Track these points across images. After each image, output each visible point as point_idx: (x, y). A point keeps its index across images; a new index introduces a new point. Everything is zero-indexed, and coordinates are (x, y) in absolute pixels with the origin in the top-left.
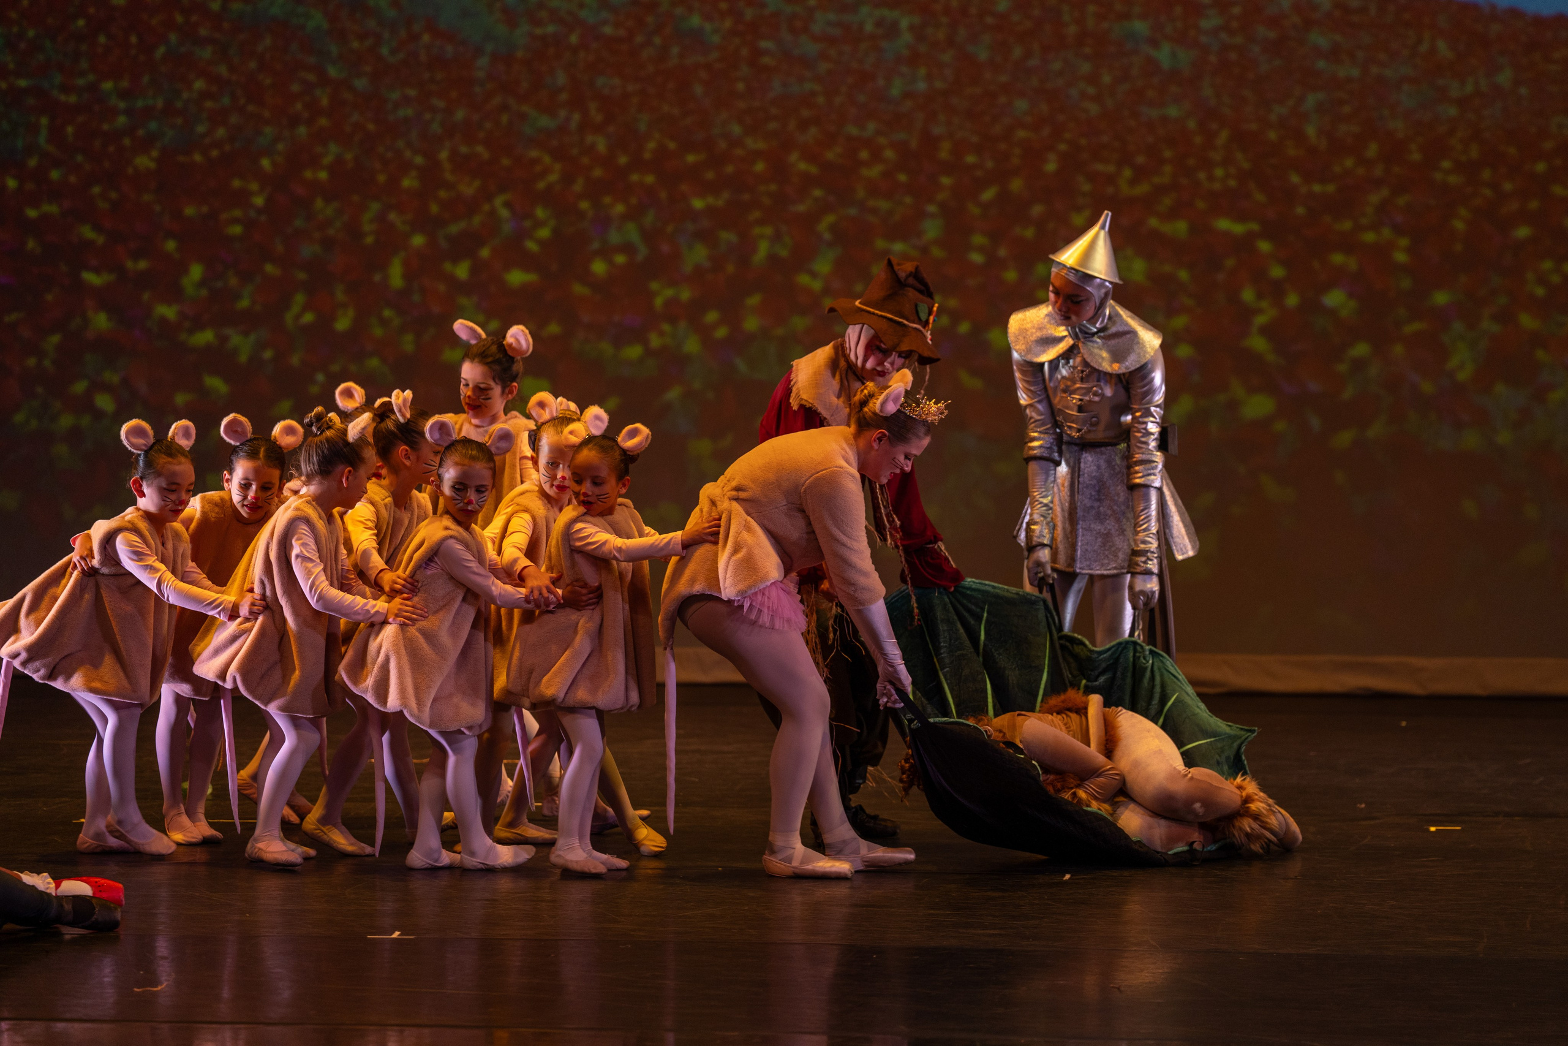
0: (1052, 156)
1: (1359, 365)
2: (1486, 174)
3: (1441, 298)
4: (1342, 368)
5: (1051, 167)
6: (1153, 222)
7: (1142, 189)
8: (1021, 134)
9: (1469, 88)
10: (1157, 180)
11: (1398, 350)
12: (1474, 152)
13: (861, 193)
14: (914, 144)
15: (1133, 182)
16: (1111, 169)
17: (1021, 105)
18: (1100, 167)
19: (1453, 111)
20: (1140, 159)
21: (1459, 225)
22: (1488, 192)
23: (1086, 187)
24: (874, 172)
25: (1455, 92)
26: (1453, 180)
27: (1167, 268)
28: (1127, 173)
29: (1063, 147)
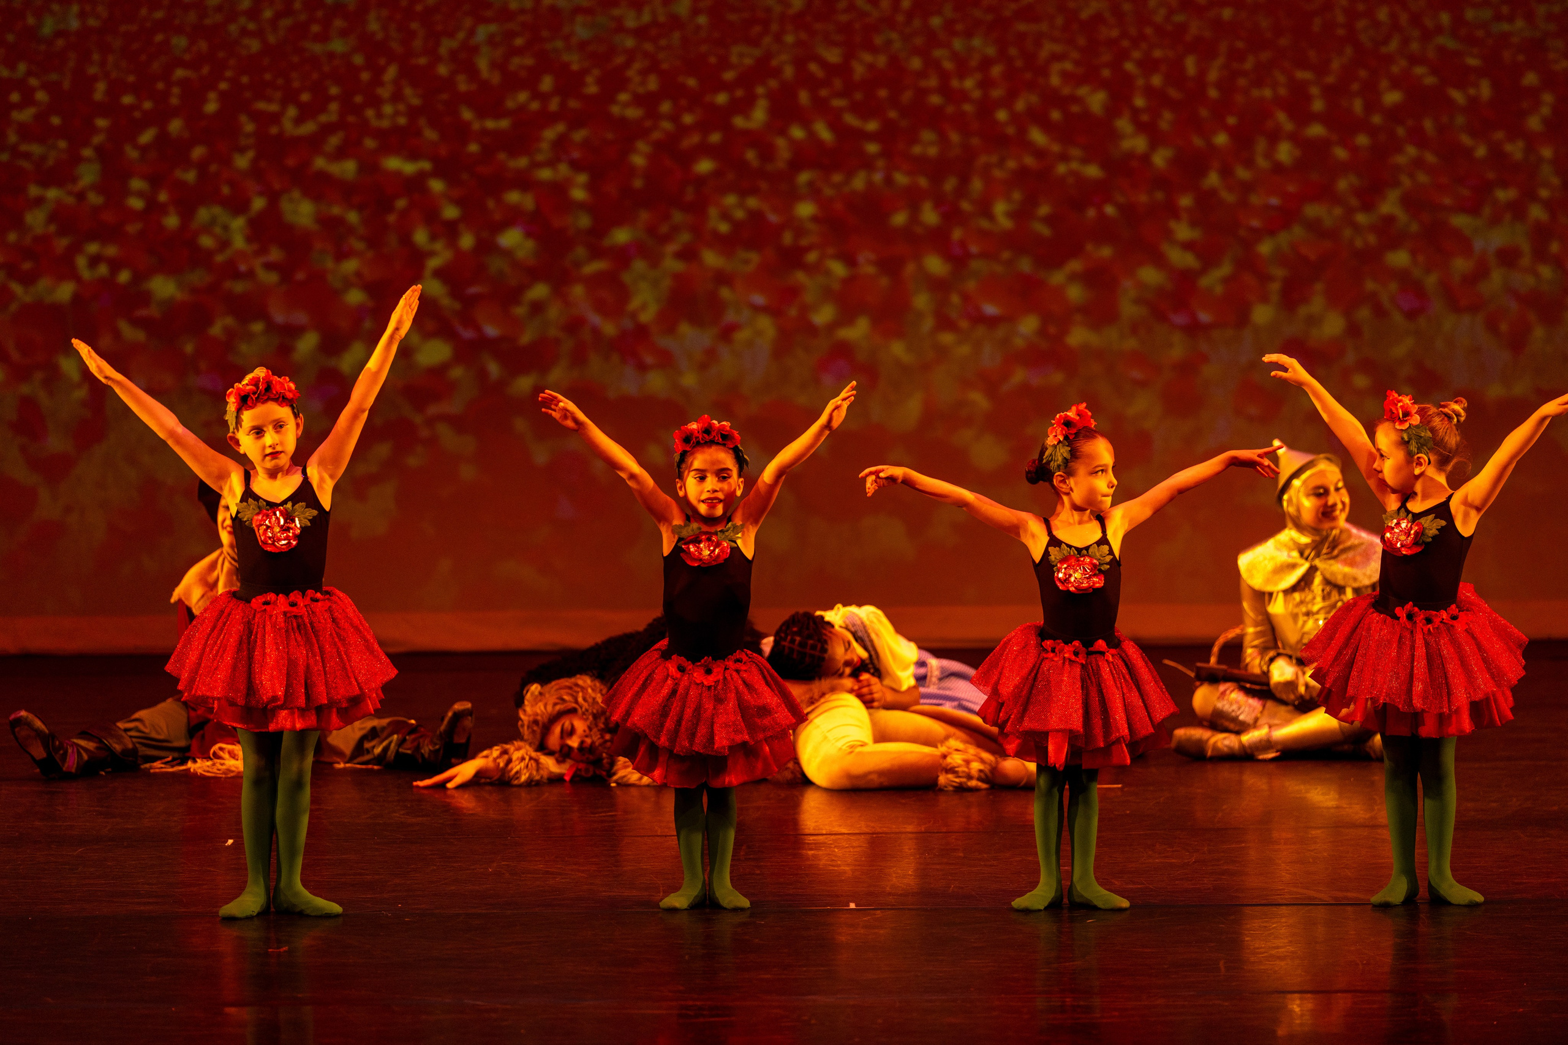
0: (212, 95)
1: (537, 308)
2: (666, 107)
3: (621, 236)
4: (520, 311)
5: (211, 107)
6: (320, 163)
7: (308, 128)
8: (180, 73)
9: (646, 18)
10: (323, 118)
11: (578, 291)
12: (653, 84)
13: (12, 138)
14: (66, 85)
15: (299, 121)
16: (273, 108)
17: (180, 42)
18: (262, 106)
19: (630, 42)
20: (305, 97)
21: (638, 160)
22: (667, 125)
23: (249, 127)
24: (25, 116)
25: (631, 22)
26: (633, 113)
27: (336, 210)
28: (292, 112)
29: (223, 86)
